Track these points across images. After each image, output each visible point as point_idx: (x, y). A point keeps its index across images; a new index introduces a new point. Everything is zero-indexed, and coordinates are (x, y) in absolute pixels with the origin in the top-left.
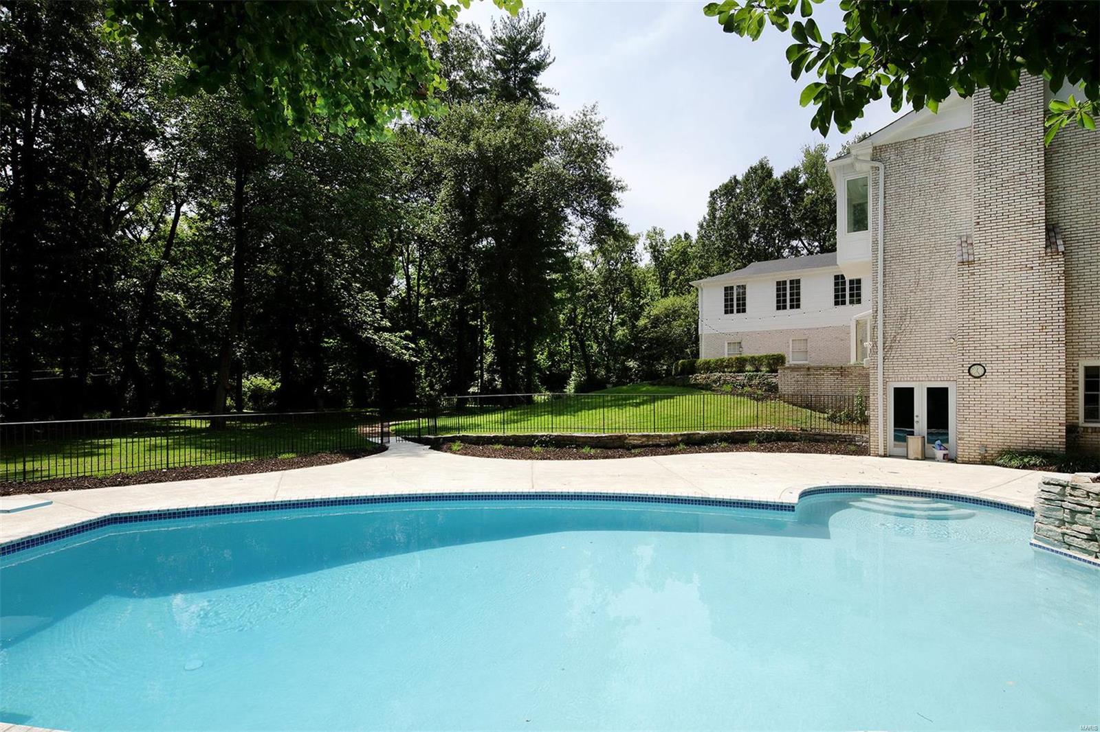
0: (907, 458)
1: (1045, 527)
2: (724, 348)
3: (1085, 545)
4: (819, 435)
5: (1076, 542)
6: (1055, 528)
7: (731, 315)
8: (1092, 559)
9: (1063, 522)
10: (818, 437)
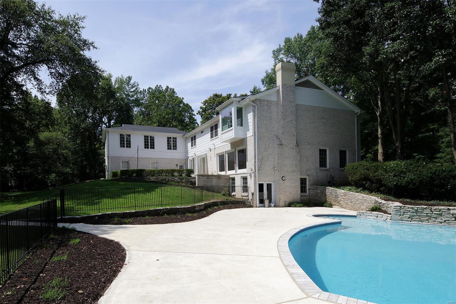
0: (265, 207)
1: (395, 217)
2: (120, 164)
3: (408, 219)
4: (234, 201)
5: (405, 219)
6: (398, 217)
7: (124, 148)
8: (410, 222)
9: (400, 215)
10: (233, 202)
